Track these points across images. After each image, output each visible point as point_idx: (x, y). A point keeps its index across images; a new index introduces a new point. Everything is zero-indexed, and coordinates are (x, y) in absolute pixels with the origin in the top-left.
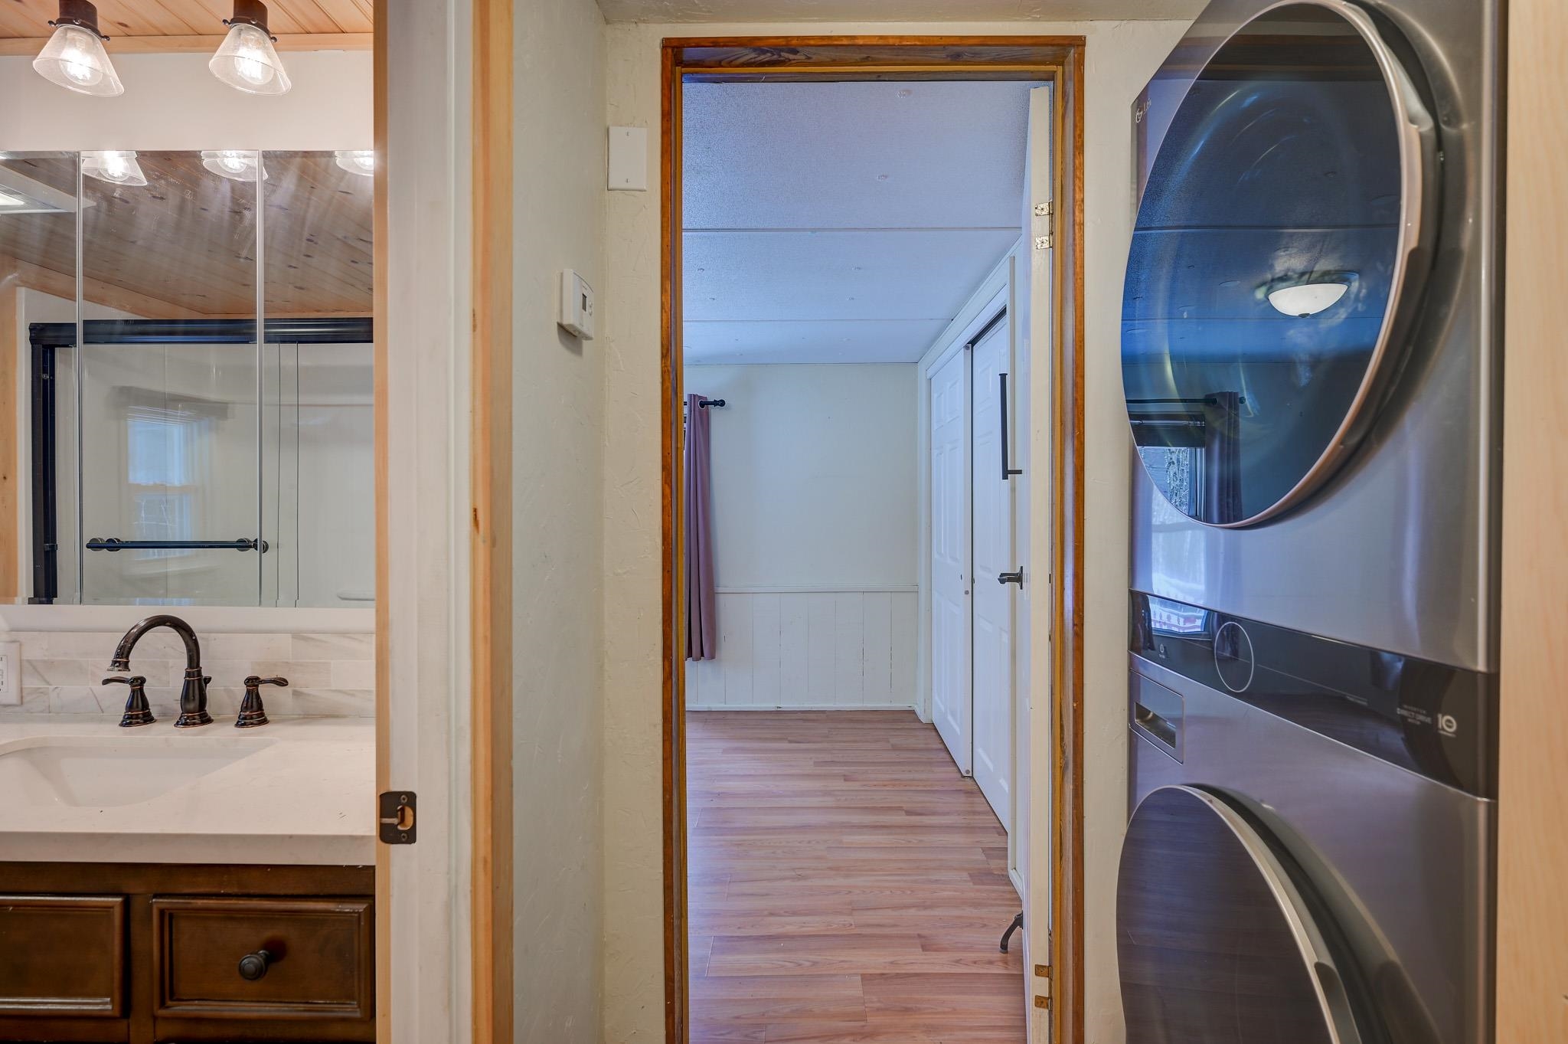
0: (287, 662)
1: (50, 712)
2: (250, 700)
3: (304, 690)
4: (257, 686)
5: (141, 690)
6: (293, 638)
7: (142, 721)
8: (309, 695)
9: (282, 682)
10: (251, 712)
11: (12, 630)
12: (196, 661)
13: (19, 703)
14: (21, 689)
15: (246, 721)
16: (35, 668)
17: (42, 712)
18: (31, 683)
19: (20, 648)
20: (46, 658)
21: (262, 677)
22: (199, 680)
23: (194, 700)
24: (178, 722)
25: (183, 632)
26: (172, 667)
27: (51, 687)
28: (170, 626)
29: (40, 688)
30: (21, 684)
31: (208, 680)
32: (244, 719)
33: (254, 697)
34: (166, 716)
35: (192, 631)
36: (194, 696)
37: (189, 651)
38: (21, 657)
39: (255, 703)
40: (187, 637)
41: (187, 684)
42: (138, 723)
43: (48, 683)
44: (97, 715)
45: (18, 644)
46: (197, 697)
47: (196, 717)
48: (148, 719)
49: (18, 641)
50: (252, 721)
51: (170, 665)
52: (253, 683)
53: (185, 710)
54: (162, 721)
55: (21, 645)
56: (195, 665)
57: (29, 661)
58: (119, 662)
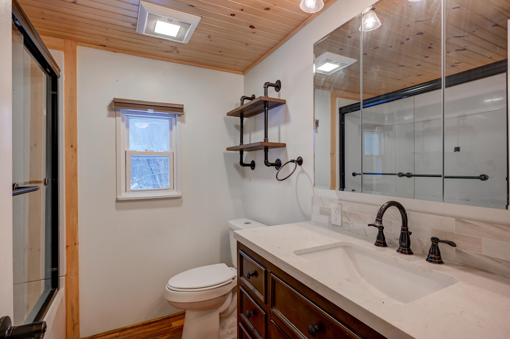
0: (452, 233)
1: (350, 232)
2: (434, 249)
3: (463, 250)
4: (438, 243)
5: (382, 231)
6: (456, 220)
7: (382, 245)
8: (467, 254)
9: (452, 244)
10: (435, 256)
11: (339, 200)
12: (406, 223)
13: (341, 226)
14: (342, 221)
15: (432, 260)
16: (346, 214)
17: (348, 231)
18: (345, 220)
19: (342, 206)
20: (349, 211)
21: (440, 239)
22: (407, 233)
23: (405, 242)
24: (398, 250)
25: (401, 210)
26: (393, 224)
27: (351, 223)
28: (396, 206)
29: (347, 222)
30: (342, 219)
31: (411, 233)
32: (430, 258)
33: (436, 248)
34: (393, 246)
35: (405, 210)
36: (405, 240)
37: (403, 218)
38: (342, 209)
39: (436, 252)
40: (403, 213)
41: (402, 234)
42: (381, 246)
43: (349, 221)
44: (365, 237)
45: (341, 205)
46: (407, 241)
47: (406, 250)
48: (385, 245)
49: (341, 204)
50: (435, 260)
51: (393, 223)
52: (435, 240)
53: (401, 246)
54: (391, 247)
55: (342, 205)
56: (406, 226)
57: (344, 211)
58: (379, 220)
